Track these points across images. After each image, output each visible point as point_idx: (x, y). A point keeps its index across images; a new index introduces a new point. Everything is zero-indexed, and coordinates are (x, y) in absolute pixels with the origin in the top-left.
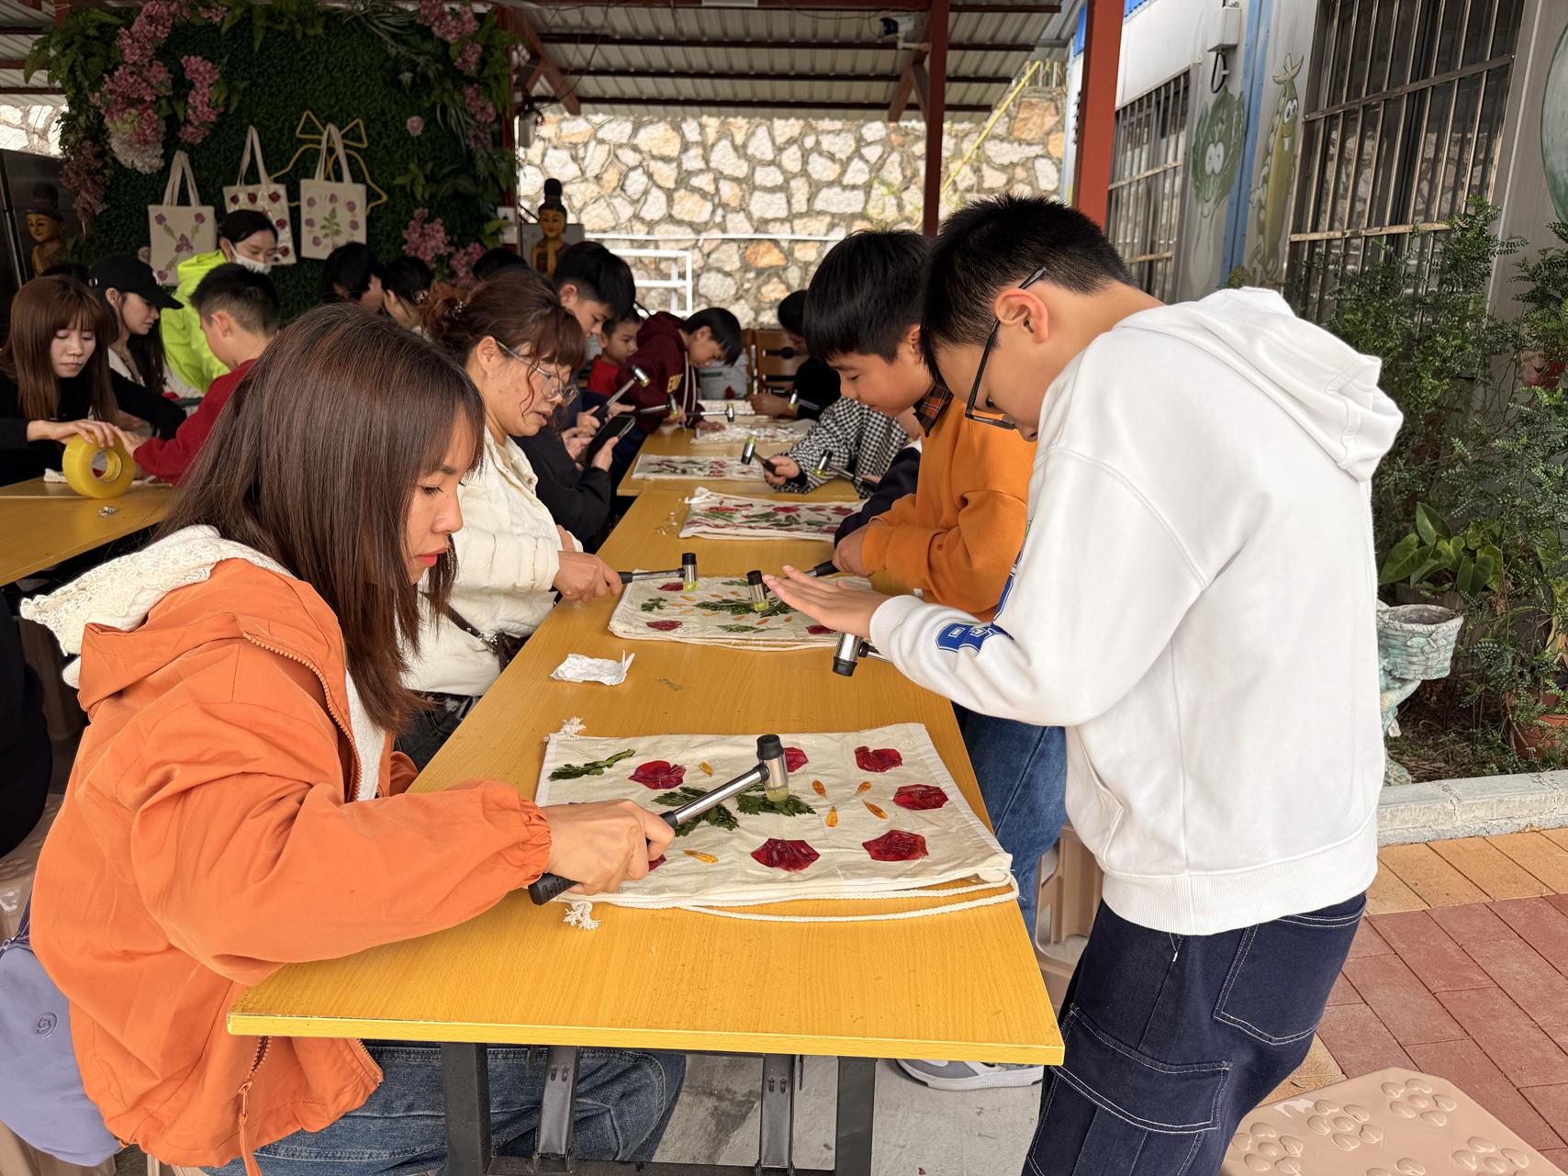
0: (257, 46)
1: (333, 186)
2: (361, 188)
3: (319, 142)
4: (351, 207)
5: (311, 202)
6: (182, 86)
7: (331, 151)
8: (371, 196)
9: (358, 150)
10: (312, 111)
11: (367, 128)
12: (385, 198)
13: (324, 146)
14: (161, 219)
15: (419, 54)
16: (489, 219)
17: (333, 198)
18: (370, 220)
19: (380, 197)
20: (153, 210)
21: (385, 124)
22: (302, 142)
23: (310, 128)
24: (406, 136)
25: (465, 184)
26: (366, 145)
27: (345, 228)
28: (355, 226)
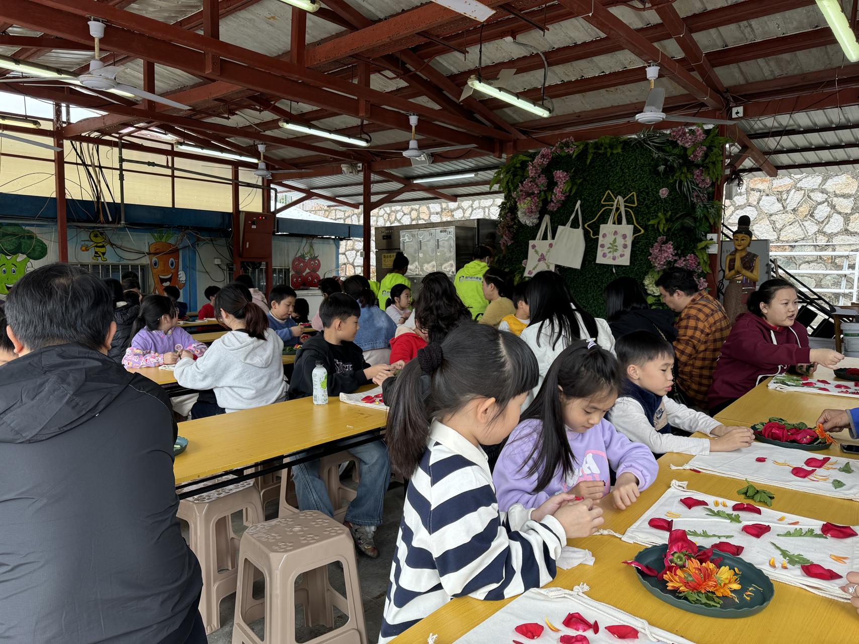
0: (588, 161)
1: (617, 227)
2: (631, 227)
3: (612, 205)
4: (624, 236)
5: (604, 236)
6: (552, 184)
7: (617, 209)
8: (636, 231)
9: (631, 208)
10: (611, 190)
11: (638, 196)
12: (643, 231)
13: (614, 207)
14: (534, 247)
15: (670, 156)
16: (701, 240)
17: (616, 233)
18: (634, 243)
19: (640, 231)
20: (531, 243)
21: (648, 194)
22: (605, 205)
23: (609, 199)
24: (658, 199)
25: (689, 222)
26: (636, 204)
27: (620, 248)
28: (625, 246)
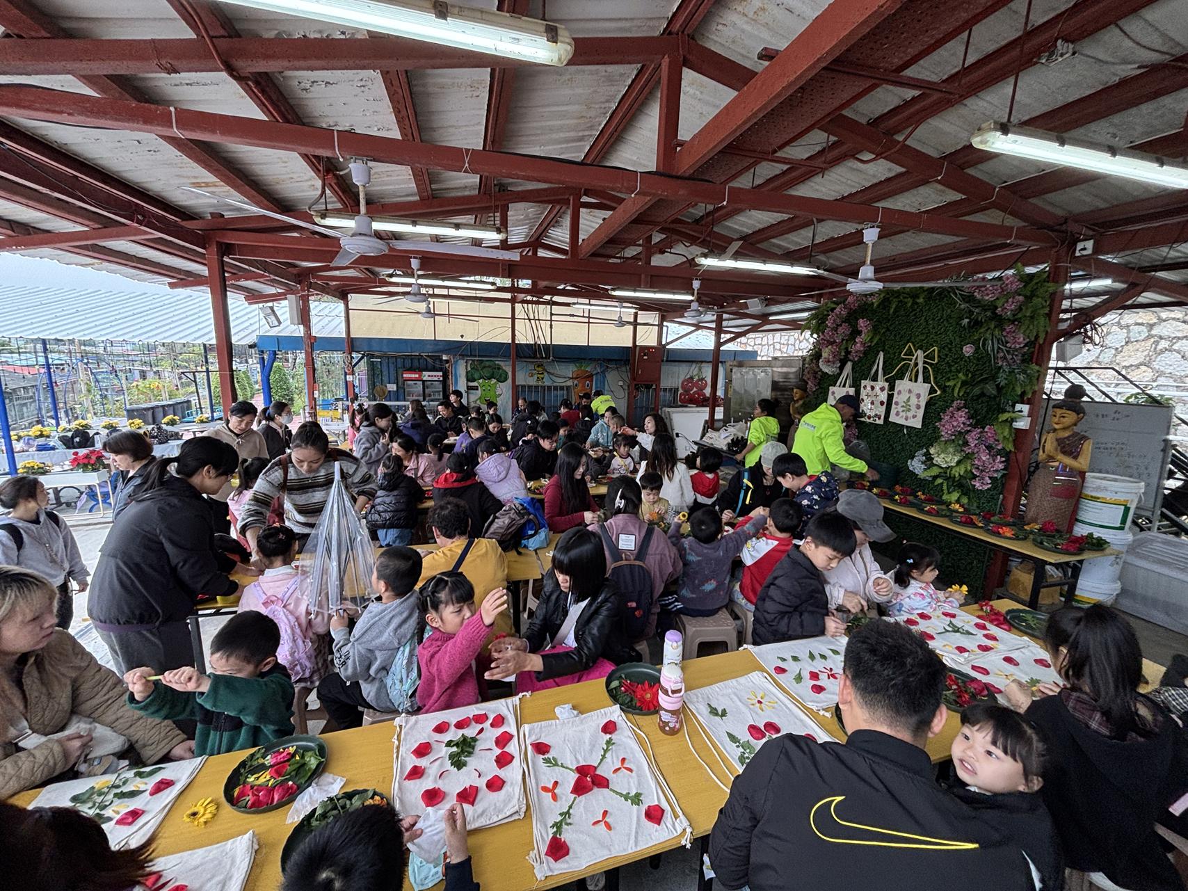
0: (892, 311)
1: (911, 385)
2: (927, 386)
3: (911, 360)
4: (918, 396)
5: (899, 392)
6: (856, 332)
7: (916, 364)
8: (932, 391)
9: (931, 365)
10: (913, 343)
11: (939, 351)
12: (939, 393)
13: (912, 363)
14: (833, 393)
15: (977, 307)
16: (1004, 411)
17: (910, 391)
18: (928, 404)
19: (936, 392)
20: (832, 389)
21: (950, 350)
22: (905, 359)
23: (910, 353)
24: (962, 357)
25: (990, 389)
26: (936, 361)
27: (913, 408)
28: (918, 407)
